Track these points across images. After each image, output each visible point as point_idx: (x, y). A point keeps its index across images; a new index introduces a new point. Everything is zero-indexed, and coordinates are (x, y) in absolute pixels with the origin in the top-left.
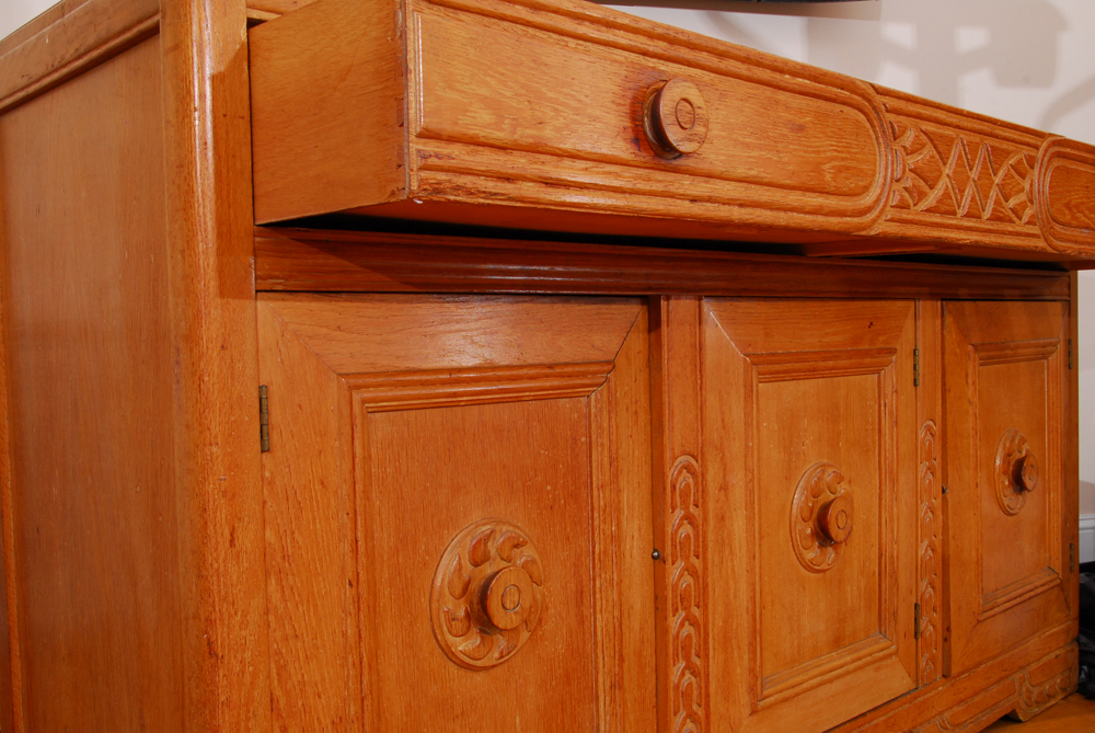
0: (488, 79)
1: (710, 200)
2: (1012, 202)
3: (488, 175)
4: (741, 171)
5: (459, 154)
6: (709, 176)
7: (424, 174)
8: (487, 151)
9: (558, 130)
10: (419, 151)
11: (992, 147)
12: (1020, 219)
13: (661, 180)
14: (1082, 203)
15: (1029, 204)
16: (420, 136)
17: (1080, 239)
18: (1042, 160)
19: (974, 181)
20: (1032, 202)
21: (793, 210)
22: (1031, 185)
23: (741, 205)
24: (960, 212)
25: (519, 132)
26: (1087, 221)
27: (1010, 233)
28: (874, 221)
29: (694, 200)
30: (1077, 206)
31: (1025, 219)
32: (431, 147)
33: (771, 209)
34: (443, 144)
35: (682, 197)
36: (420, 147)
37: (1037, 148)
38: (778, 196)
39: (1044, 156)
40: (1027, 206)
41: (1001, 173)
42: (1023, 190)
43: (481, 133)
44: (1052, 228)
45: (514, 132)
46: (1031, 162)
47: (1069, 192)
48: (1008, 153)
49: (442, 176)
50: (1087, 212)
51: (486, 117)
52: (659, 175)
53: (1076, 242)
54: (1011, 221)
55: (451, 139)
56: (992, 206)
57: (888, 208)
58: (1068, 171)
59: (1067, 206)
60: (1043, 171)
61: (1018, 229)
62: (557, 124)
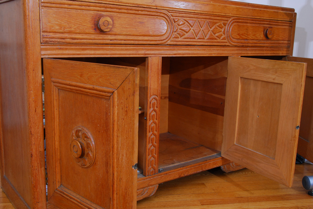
0: (58, 20)
1: (115, 40)
2: (217, 35)
3: (58, 38)
4: (124, 33)
5: (51, 35)
6: (115, 35)
7: (43, 39)
8: (58, 34)
9: (75, 28)
10: (42, 35)
11: (209, 22)
12: (220, 38)
13: (102, 36)
14: (244, 33)
15: (223, 35)
16: (43, 32)
17: (243, 42)
18: (229, 24)
19: (203, 30)
20: (224, 34)
21: (140, 40)
22: (224, 30)
23: (125, 40)
24: (196, 38)
25: (66, 30)
26: (246, 38)
27: (215, 42)
28: (167, 42)
29: (111, 40)
30: (242, 34)
31: (221, 38)
32: (45, 34)
33: (134, 41)
34: (48, 33)
35: (108, 40)
36: (43, 34)
37: (227, 21)
38: (136, 38)
39: (230, 23)
40: (222, 35)
41: (213, 28)
42: (221, 31)
43: (57, 31)
44: (232, 40)
45: (64, 30)
46: (225, 24)
47: (239, 31)
48: (216, 23)
49: (48, 39)
50: (246, 36)
51: (57, 27)
52: (102, 35)
53: (241, 43)
54: (216, 39)
55: (50, 32)
56: (209, 36)
57: (171, 38)
58: (239, 26)
59: (238, 34)
60: (229, 26)
61: (219, 41)
62: (75, 27)
